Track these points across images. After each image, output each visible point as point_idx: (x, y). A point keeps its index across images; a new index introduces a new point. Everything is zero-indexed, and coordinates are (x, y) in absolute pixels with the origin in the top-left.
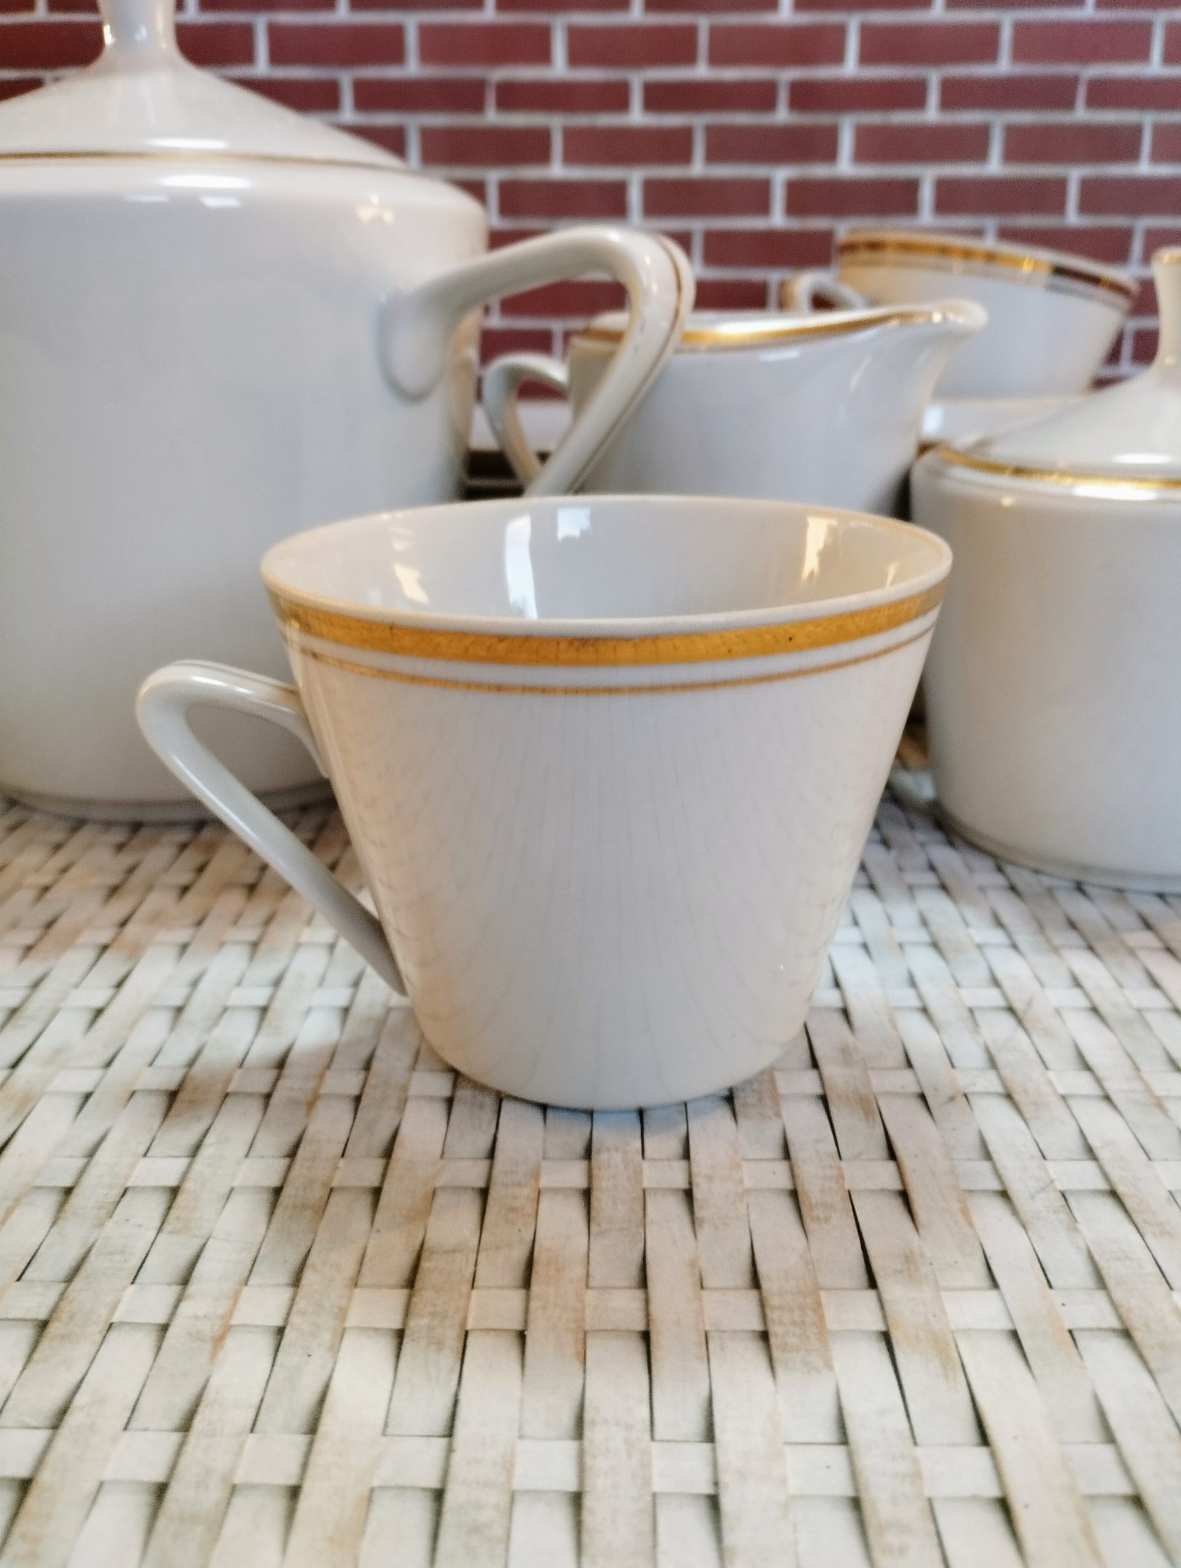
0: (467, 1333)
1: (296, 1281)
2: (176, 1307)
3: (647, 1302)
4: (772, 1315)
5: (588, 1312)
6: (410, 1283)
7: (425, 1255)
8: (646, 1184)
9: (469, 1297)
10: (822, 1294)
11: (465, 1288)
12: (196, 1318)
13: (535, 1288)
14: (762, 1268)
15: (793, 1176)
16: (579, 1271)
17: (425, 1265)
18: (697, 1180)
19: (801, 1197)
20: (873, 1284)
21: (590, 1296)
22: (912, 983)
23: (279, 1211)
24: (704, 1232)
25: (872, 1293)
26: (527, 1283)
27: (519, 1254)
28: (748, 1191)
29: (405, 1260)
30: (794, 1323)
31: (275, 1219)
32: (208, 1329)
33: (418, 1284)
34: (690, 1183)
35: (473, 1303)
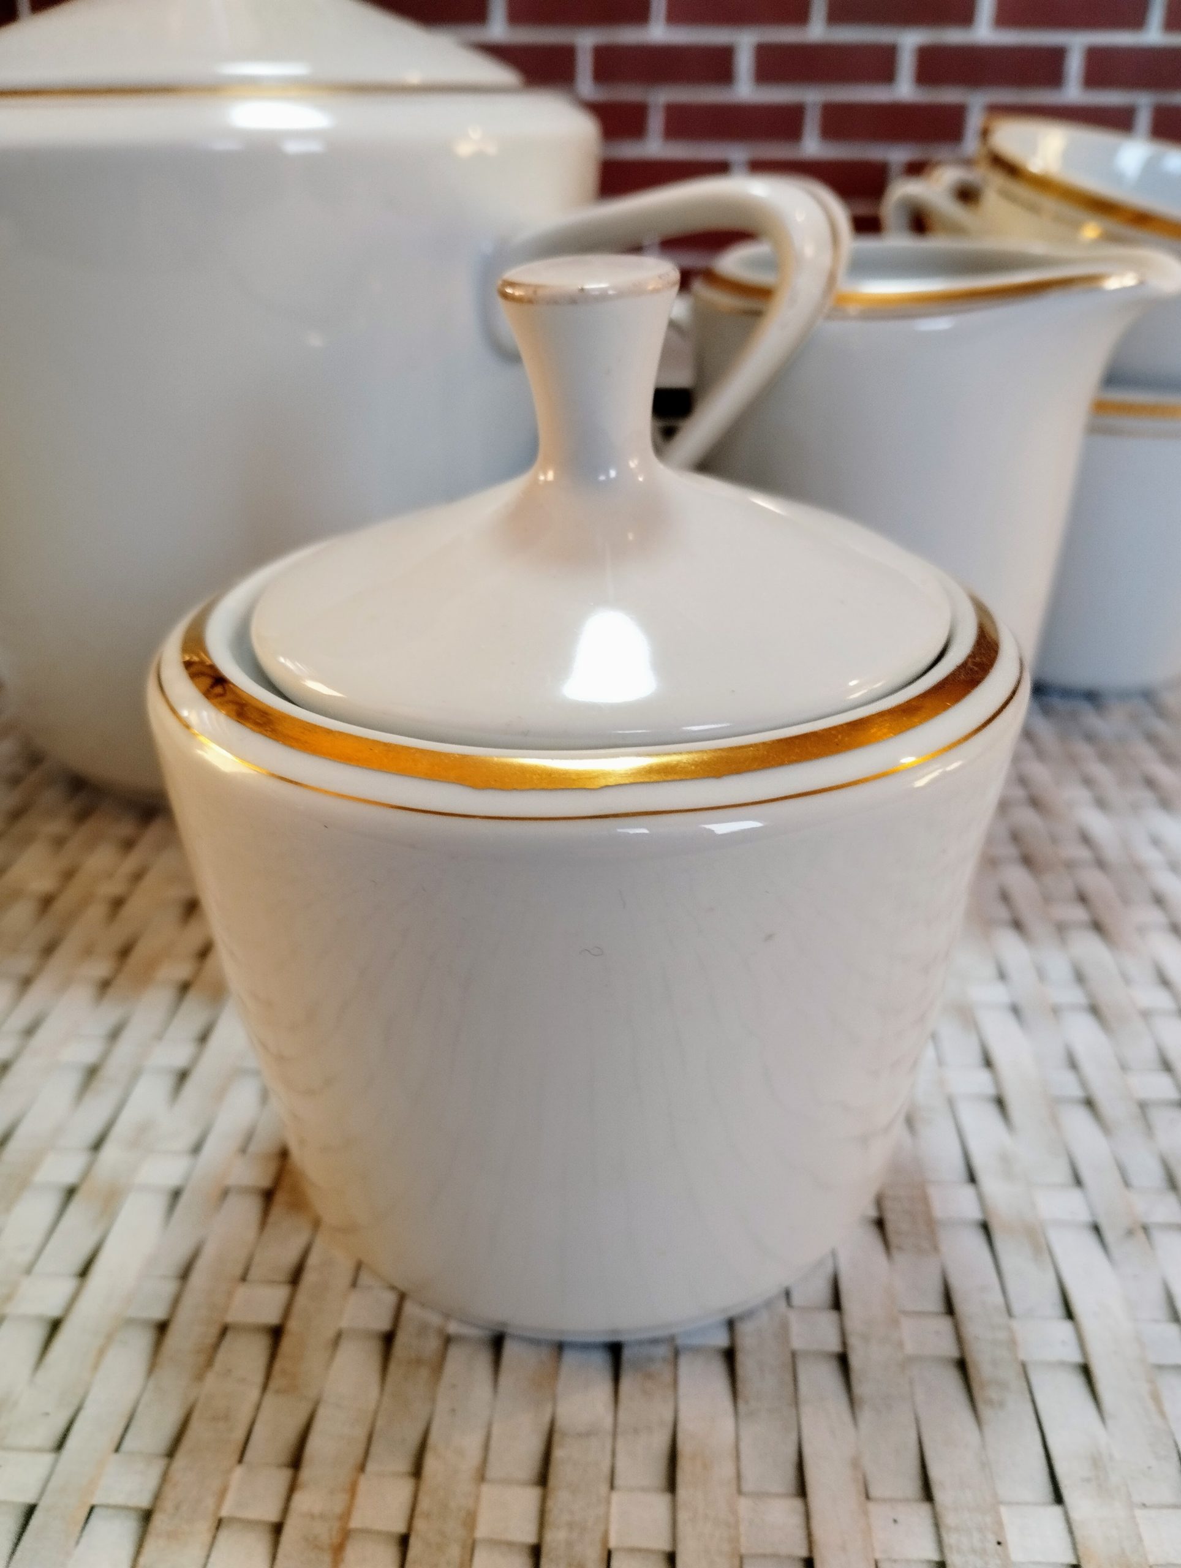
0: (609, 1554)
1: (417, 1471)
2: (288, 1499)
3: (807, 1516)
4: (950, 1539)
5: (743, 1529)
6: (543, 1479)
7: (557, 1438)
8: (797, 1344)
9: (608, 1502)
10: (1003, 1510)
11: (604, 1488)
12: (312, 1517)
13: (682, 1491)
14: (934, 1473)
15: (960, 1339)
16: (727, 1470)
17: (558, 1453)
18: (854, 1341)
19: (972, 1371)
20: (1059, 1499)
21: (744, 1505)
22: (1073, 1064)
23: (393, 1366)
24: (866, 1415)
25: (1057, 1510)
26: (671, 1485)
27: (660, 1442)
28: (911, 1360)
29: (533, 1446)
30: (974, 1551)
31: (390, 1379)
32: (325, 1533)
33: (553, 1481)
34: (844, 1344)
35: (614, 1510)
